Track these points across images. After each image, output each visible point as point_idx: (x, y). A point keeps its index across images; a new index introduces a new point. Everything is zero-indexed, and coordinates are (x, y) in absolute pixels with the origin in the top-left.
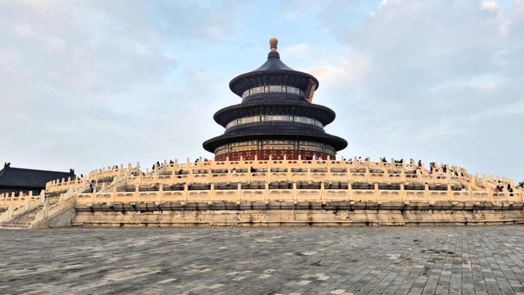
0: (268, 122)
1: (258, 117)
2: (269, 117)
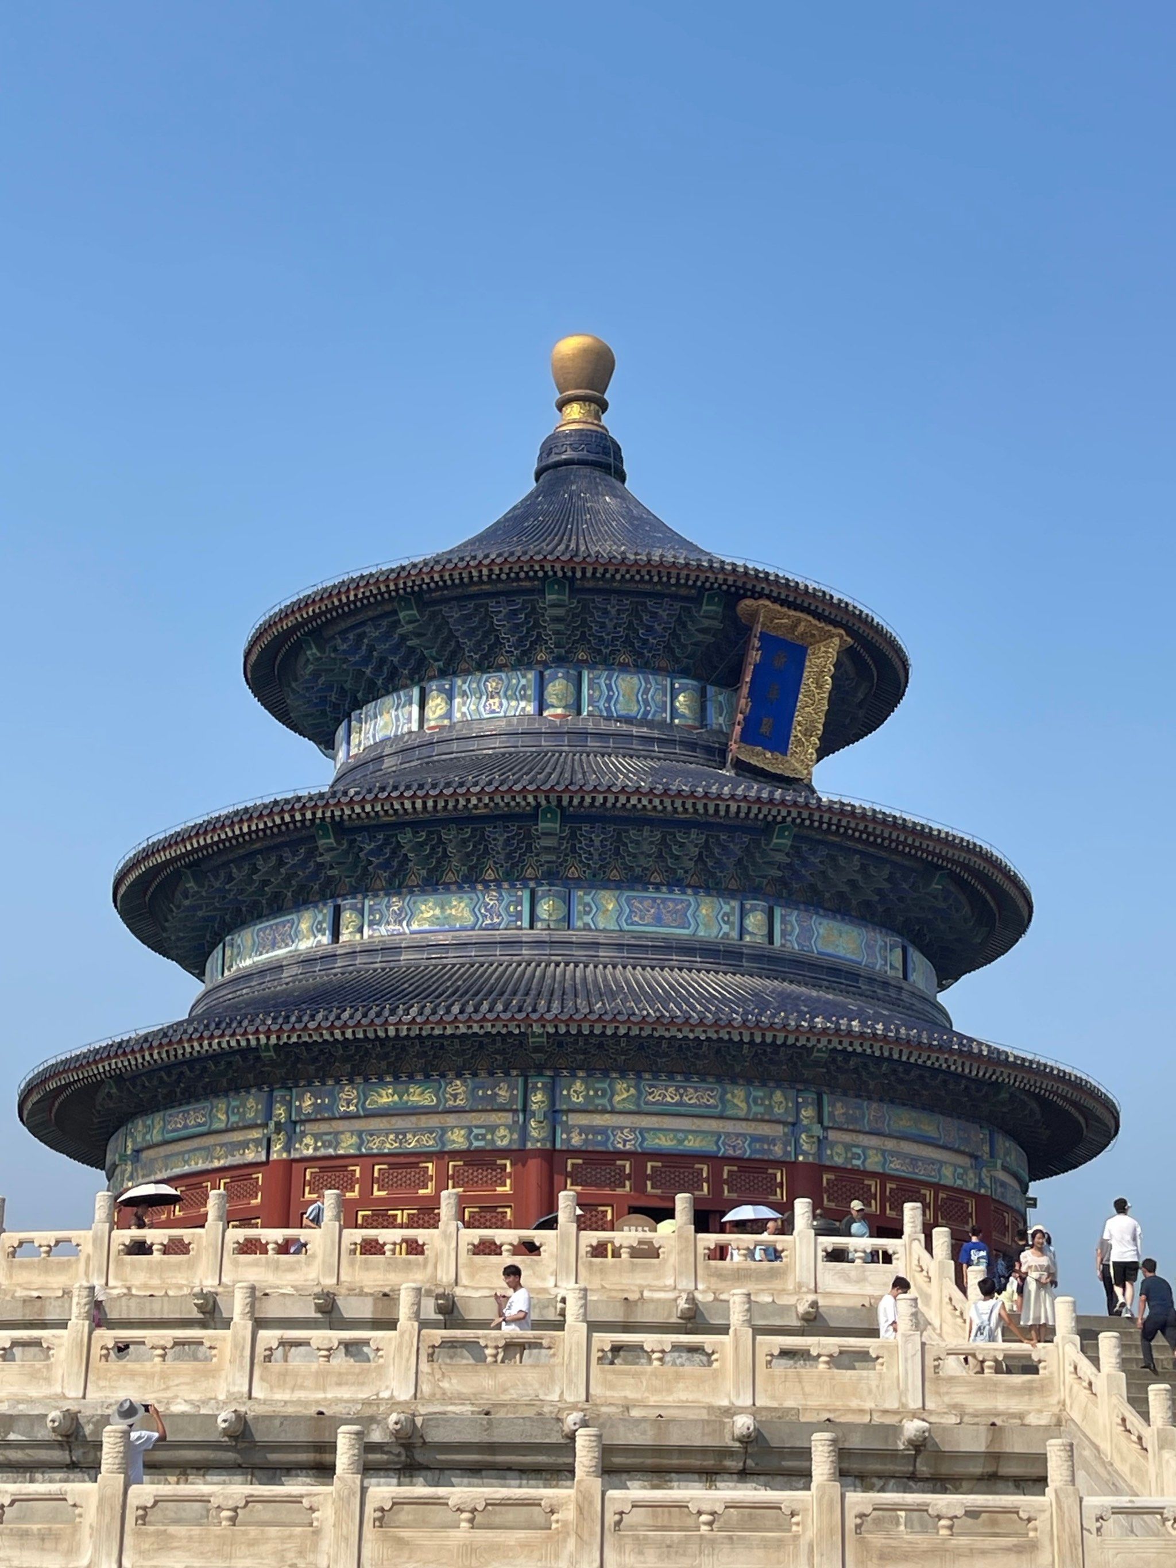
1: (320, 917)
2: (388, 907)
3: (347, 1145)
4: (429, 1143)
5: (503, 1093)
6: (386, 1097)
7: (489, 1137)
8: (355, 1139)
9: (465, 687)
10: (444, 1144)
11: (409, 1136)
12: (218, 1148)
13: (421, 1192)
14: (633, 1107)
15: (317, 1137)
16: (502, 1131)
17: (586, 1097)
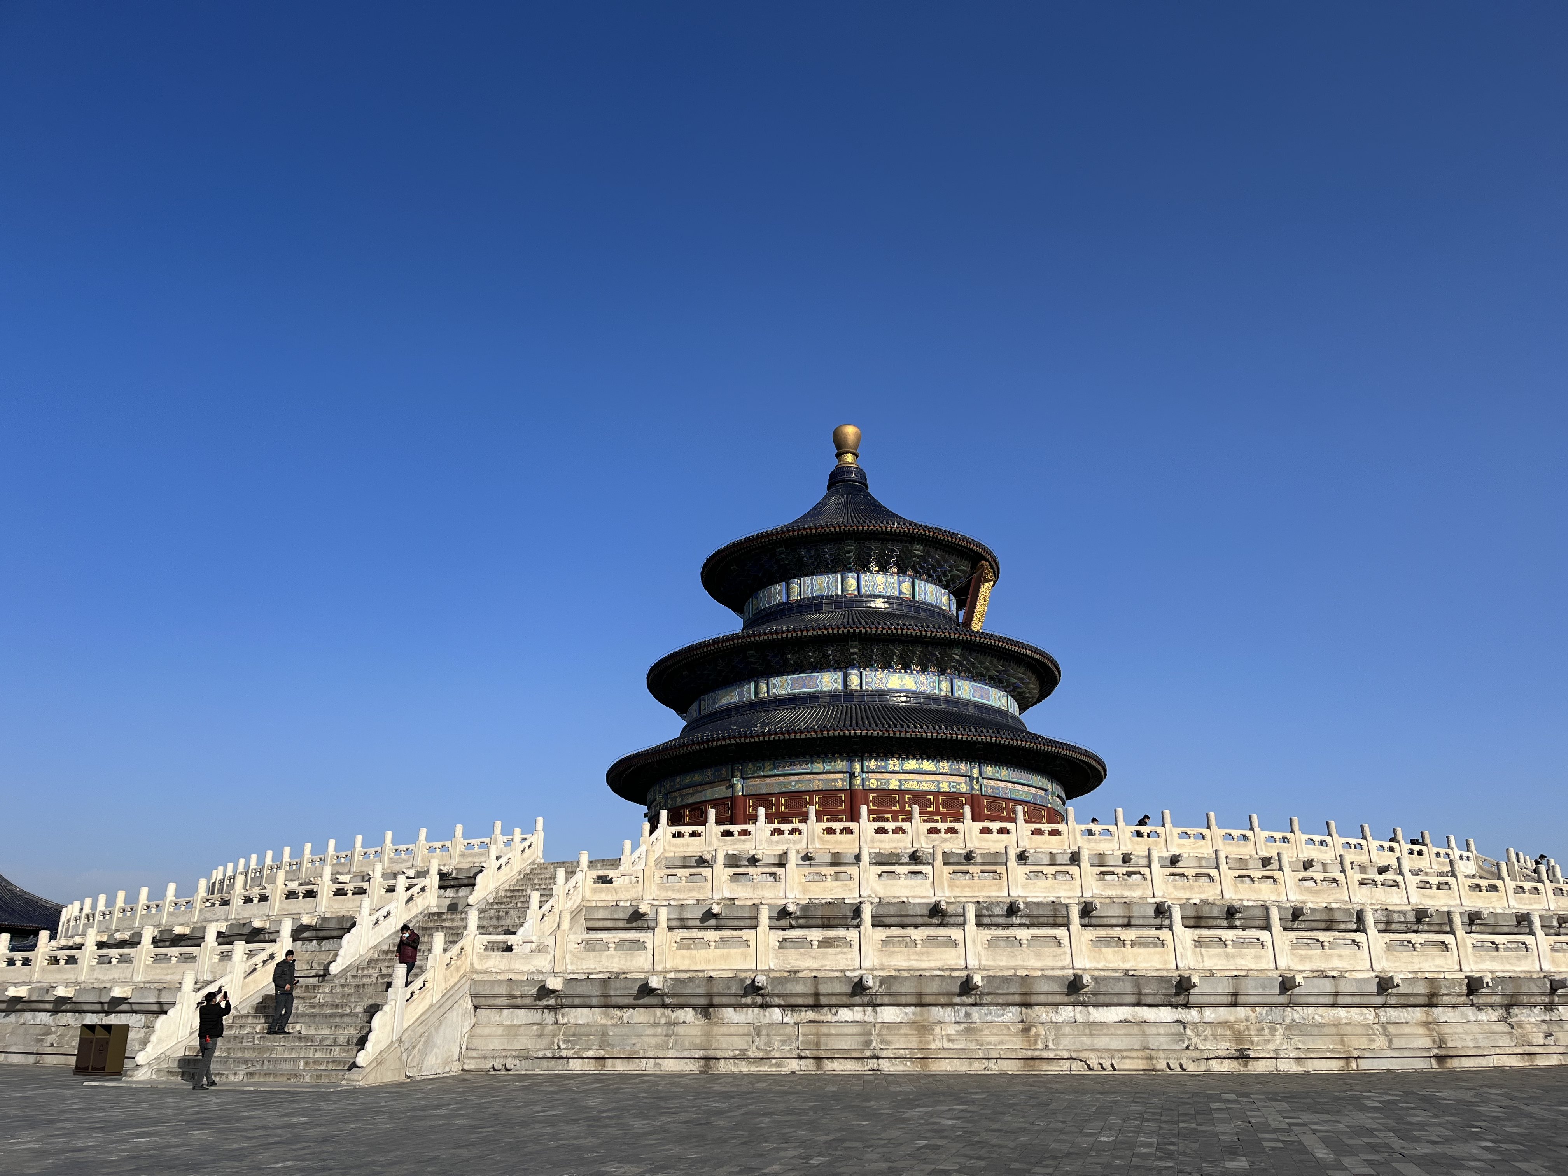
0: (872, 694)
1: (836, 677)
2: (875, 676)
3: (894, 785)
4: (932, 787)
5: (963, 767)
6: (911, 765)
7: (958, 787)
8: (898, 783)
9: (866, 578)
10: (939, 789)
11: (924, 783)
12: (817, 782)
13: (928, 809)
14: (1008, 779)
15: (877, 780)
16: (963, 785)
17: (992, 773)
